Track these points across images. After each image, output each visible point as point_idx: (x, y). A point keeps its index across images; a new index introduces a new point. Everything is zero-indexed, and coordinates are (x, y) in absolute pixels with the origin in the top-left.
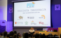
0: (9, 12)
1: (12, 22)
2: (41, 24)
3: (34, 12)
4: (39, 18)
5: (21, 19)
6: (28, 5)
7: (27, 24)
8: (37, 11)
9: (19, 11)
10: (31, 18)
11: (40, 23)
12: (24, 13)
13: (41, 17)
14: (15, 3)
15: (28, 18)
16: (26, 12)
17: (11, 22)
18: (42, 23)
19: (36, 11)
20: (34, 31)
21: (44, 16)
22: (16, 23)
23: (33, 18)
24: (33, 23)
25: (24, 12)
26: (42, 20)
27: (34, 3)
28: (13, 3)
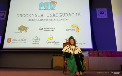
3: (54, 18)
5: (24, 32)
8: (62, 18)
9: (20, 16)
10: (47, 30)
12: (32, 20)
16: (37, 18)
24: (51, 41)
25: (31, 18)
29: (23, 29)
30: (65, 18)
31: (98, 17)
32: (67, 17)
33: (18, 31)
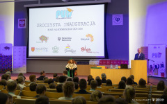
0: (19, 27)
1: (26, 47)
2: (85, 51)
3: (70, 27)
4: (82, 39)
5: (44, 42)
6: (58, 13)
7: (56, 52)
8: (78, 27)
9: (40, 25)
11: (83, 49)
12: (51, 30)
13: (86, 38)
14: (30, 10)
15: (59, 39)
16: (55, 27)
17: (22, 47)
18: (88, 50)
19: (75, 27)
20: (75, 66)
21: (92, 37)
22: (33, 49)
23: (69, 39)
24: (68, 50)
25: (50, 28)
26: (88, 44)
28: (28, 9)
29: (43, 38)
30: (80, 27)
31: (114, 24)
33: (39, 40)
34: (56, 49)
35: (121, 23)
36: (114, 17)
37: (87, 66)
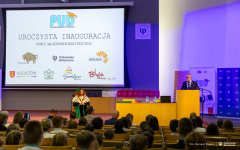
3: (72, 41)
4: (90, 59)
5: (31, 62)
8: (84, 40)
9: (24, 37)
10: (63, 59)
11: (92, 74)
12: (41, 44)
13: (96, 57)
14: (8, 12)
15: (55, 58)
16: (49, 41)
18: (100, 76)
20: (87, 99)
21: (105, 56)
22: (13, 74)
25: (40, 41)
27: (72, 16)
28: (4, 11)
29: (29, 57)
30: (88, 41)
31: (137, 37)
32: (91, 40)
34: (49, 74)
35: (147, 36)
36: (138, 27)
37: (99, 98)
